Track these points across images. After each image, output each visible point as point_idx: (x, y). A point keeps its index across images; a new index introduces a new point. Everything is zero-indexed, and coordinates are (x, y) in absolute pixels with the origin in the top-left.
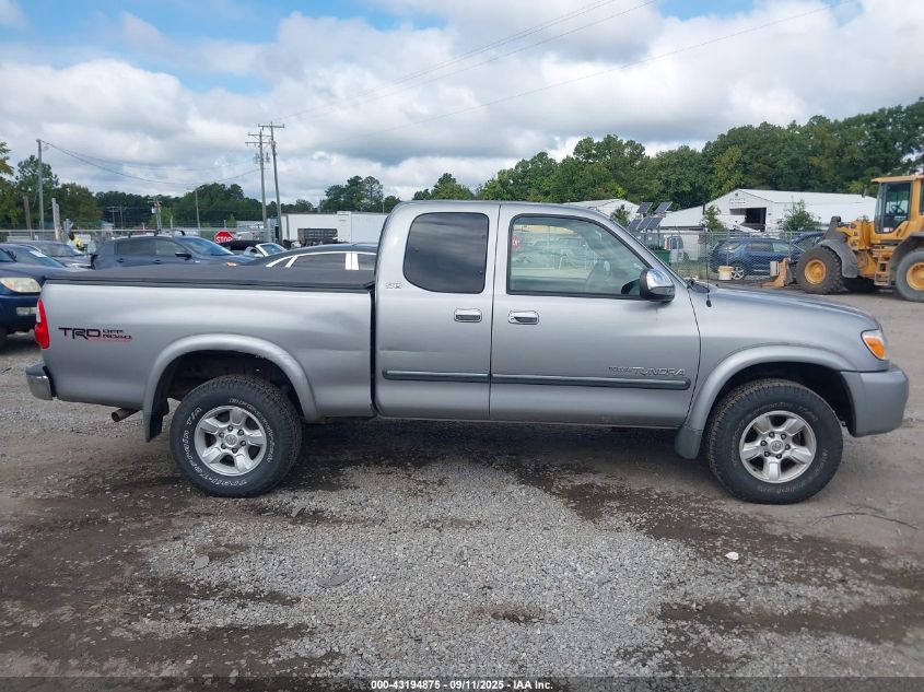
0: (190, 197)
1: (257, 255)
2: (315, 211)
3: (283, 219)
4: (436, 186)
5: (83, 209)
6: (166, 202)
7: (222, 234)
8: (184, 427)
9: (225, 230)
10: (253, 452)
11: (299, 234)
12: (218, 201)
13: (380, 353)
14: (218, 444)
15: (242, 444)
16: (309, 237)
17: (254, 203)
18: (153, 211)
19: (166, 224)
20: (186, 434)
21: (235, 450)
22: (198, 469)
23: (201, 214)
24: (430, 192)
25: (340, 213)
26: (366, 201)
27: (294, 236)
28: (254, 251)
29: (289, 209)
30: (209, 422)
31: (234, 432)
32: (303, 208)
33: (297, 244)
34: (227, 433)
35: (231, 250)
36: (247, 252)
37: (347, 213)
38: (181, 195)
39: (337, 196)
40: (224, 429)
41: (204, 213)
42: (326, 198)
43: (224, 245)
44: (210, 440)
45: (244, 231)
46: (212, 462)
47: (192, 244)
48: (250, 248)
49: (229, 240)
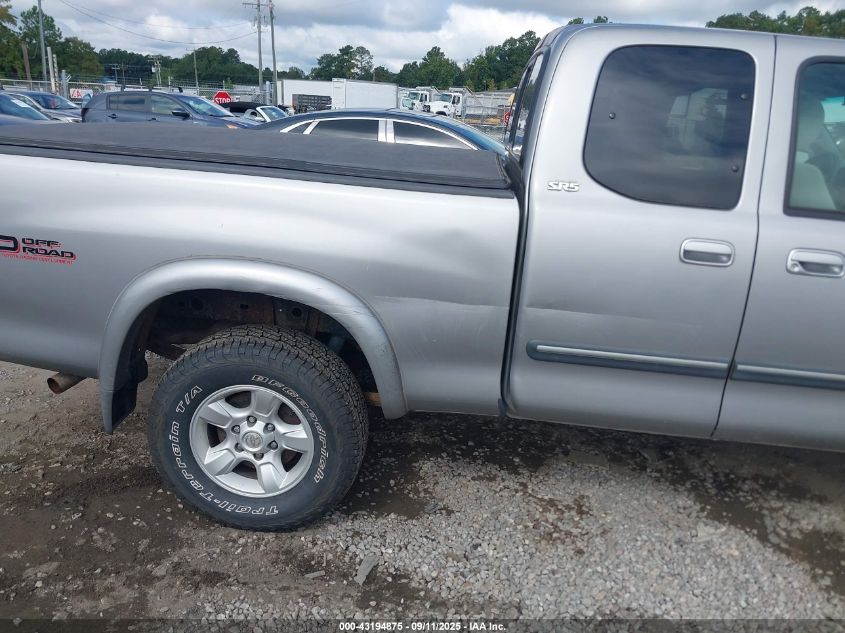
0: (189, 58)
1: (257, 118)
2: (307, 78)
3: (279, 83)
4: (424, 59)
5: (85, 64)
6: (166, 62)
7: (220, 95)
8: (171, 416)
9: (223, 90)
10: (289, 460)
11: (293, 100)
12: (215, 65)
13: (527, 312)
14: (228, 444)
15: (272, 445)
16: (303, 104)
17: (250, 68)
18: (153, 70)
19: (165, 84)
20: (175, 426)
21: (259, 456)
22: (196, 484)
23: (199, 75)
24: (418, 64)
25: (335, 79)
26: (356, 70)
27: (288, 102)
28: (254, 114)
29: (283, 75)
30: (216, 407)
31: (259, 427)
32: (295, 75)
33: (292, 111)
34: (245, 428)
35: (231, 111)
36: (247, 115)
37: (342, 80)
38: (180, 57)
39: (329, 64)
40: (241, 420)
41: (202, 76)
42: (318, 66)
43: (224, 105)
44: (215, 436)
45: (242, 93)
46: (219, 473)
47: (191, 103)
48: (250, 111)
49: (227, 101)
